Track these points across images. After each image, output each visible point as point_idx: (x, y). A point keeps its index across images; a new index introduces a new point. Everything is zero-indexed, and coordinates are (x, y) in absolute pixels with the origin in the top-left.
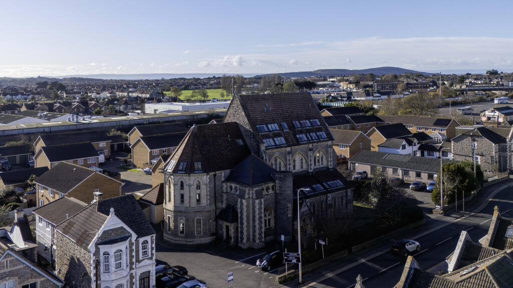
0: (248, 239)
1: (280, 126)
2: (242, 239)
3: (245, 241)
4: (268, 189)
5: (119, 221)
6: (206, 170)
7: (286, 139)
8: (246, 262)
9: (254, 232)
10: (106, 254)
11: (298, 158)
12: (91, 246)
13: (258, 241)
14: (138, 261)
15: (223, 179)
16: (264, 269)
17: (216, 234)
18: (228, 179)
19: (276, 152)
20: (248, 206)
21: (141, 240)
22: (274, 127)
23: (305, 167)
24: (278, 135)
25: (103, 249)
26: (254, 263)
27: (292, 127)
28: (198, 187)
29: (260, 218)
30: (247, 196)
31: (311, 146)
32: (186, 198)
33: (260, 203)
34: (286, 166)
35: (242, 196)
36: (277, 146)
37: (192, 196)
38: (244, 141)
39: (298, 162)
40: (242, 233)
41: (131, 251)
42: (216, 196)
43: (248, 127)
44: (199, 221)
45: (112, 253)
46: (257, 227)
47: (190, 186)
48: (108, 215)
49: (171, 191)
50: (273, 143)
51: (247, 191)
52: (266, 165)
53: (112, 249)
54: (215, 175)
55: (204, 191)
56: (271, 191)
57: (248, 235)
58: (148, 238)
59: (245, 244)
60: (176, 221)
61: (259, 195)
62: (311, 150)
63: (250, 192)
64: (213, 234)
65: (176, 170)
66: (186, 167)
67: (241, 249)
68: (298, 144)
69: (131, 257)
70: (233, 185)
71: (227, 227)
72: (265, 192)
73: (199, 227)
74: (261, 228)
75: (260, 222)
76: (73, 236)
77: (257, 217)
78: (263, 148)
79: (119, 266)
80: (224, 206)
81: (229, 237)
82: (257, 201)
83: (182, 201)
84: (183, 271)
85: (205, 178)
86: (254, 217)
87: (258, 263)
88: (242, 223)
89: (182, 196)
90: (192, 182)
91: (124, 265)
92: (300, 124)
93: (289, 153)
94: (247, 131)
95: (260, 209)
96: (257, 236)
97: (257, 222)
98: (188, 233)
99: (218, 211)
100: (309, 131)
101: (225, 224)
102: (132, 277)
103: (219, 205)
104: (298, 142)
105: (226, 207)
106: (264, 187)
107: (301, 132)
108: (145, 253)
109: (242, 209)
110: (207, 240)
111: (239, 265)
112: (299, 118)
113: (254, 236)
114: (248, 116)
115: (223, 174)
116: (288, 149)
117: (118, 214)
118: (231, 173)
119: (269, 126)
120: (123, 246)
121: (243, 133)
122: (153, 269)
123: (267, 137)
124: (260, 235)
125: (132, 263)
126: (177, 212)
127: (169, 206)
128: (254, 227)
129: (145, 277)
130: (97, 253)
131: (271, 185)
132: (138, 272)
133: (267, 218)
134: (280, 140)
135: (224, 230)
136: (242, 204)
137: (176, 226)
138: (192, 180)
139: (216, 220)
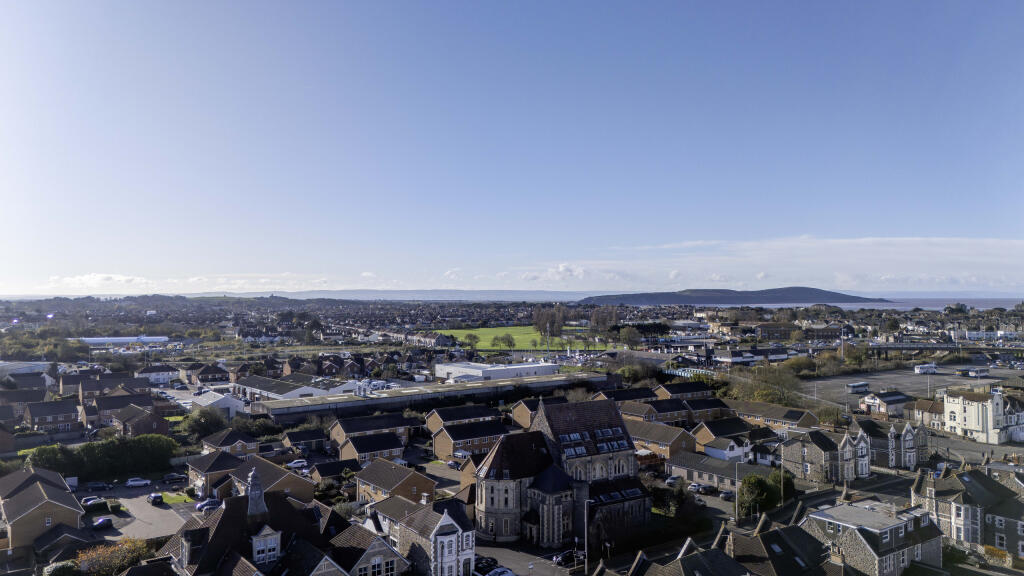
0: (548, 539)
1: (582, 435)
2: (543, 538)
3: (545, 540)
4: (566, 496)
5: (450, 519)
6: (513, 477)
7: (587, 448)
8: (545, 558)
9: (553, 533)
10: (442, 542)
11: (598, 466)
12: (432, 536)
13: (556, 542)
14: (463, 550)
15: (527, 485)
16: (559, 564)
17: (521, 533)
18: (532, 486)
19: (577, 461)
20: (548, 510)
21: (465, 534)
22: (575, 436)
23: (605, 475)
24: (579, 445)
25: (440, 539)
26: (551, 558)
27: (593, 436)
28: (506, 491)
29: (559, 522)
30: (547, 502)
31: (611, 455)
32: (496, 501)
33: (559, 509)
34: (586, 474)
35: (543, 502)
36: (578, 456)
37: (500, 498)
38: (547, 449)
39: (598, 471)
40: (543, 534)
41: (458, 542)
42: (521, 499)
43: (551, 437)
44: (506, 522)
45: (446, 543)
46: (556, 529)
47: (499, 490)
48: (442, 514)
49: (482, 494)
50: (574, 453)
51: (548, 498)
52: (566, 475)
53: (446, 539)
54: (521, 482)
55: (511, 496)
56: (569, 499)
57: (549, 536)
58: (470, 533)
59: (545, 543)
60: (486, 521)
61: (558, 502)
62: (610, 459)
63: (550, 499)
64: (518, 534)
65: (487, 476)
66: (496, 473)
67: (542, 547)
68: (598, 453)
69: (458, 546)
70: (536, 491)
71: (531, 529)
72: (564, 499)
73: (506, 526)
74: (559, 530)
75: (559, 526)
76: (415, 529)
77: (556, 520)
78: (564, 457)
79: (450, 552)
80: (528, 509)
81: (532, 538)
82: (556, 507)
83: (492, 503)
84: (495, 561)
85: (512, 484)
86: (553, 520)
87: (554, 558)
88: (543, 526)
89: (492, 499)
90: (500, 487)
91: (454, 552)
92: (602, 433)
93: (589, 462)
94: (550, 440)
95: (559, 514)
96: (556, 537)
97: (556, 525)
98: (496, 532)
99: (523, 514)
100: (610, 440)
101: (529, 525)
102: (458, 561)
103: (524, 509)
104: (598, 451)
105: (531, 511)
106: (564, 494)
107: (602, 441)
108: (467, 544)
109: (543, 513)
110: (513, 538)
111: (539, 560)
112: (600, 427)
113: (553, 538)
114: (551, 426)
115: (527, 481)
116: (589, 458)
117: (450, 514)
118: (535, 479)
119: (571, 436)
120: (453, 538)
121: (548, 443)
122: (473, 558)
123: (568, 446)
124: (559, 536)
125: (458, 551)
126: (488, 512)
127: (481, 506)
128: (553, 529)
129: (467, 563)
130: (435, 542)
131: (569, 493)
132: (462, 559)
133: (566, 521)
134: (581, 450)
135: (528, 530)
136: (543, 508)
137: (487, 525)
138: (501, 485)
139: (521, 522)
